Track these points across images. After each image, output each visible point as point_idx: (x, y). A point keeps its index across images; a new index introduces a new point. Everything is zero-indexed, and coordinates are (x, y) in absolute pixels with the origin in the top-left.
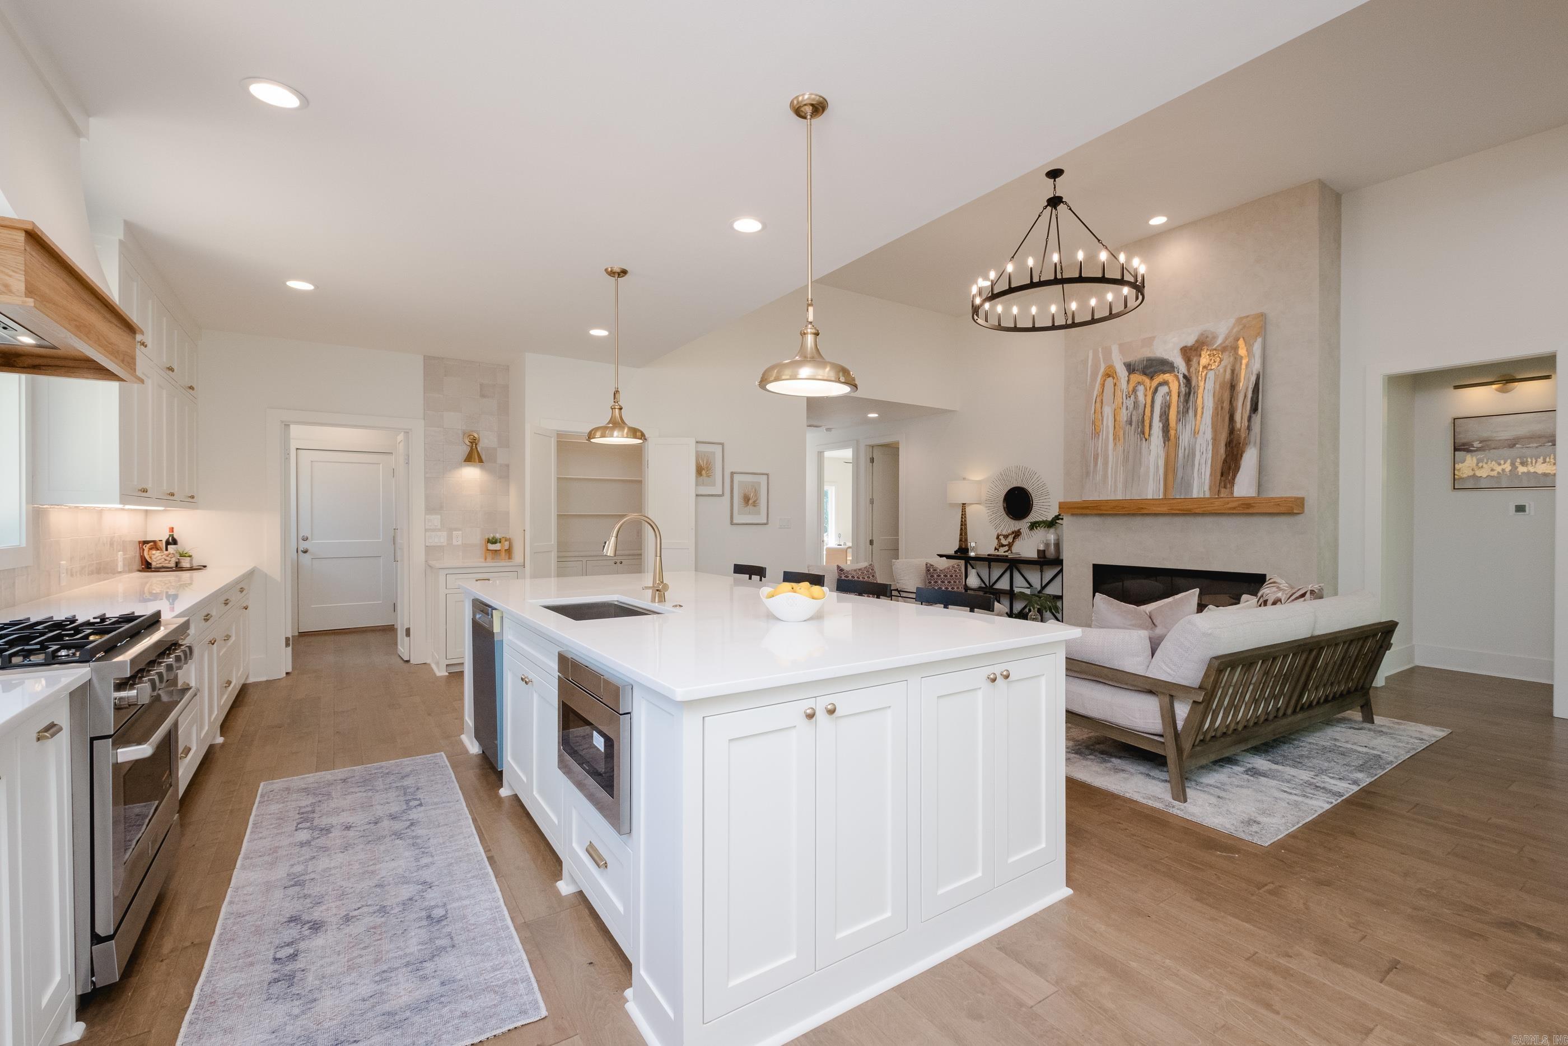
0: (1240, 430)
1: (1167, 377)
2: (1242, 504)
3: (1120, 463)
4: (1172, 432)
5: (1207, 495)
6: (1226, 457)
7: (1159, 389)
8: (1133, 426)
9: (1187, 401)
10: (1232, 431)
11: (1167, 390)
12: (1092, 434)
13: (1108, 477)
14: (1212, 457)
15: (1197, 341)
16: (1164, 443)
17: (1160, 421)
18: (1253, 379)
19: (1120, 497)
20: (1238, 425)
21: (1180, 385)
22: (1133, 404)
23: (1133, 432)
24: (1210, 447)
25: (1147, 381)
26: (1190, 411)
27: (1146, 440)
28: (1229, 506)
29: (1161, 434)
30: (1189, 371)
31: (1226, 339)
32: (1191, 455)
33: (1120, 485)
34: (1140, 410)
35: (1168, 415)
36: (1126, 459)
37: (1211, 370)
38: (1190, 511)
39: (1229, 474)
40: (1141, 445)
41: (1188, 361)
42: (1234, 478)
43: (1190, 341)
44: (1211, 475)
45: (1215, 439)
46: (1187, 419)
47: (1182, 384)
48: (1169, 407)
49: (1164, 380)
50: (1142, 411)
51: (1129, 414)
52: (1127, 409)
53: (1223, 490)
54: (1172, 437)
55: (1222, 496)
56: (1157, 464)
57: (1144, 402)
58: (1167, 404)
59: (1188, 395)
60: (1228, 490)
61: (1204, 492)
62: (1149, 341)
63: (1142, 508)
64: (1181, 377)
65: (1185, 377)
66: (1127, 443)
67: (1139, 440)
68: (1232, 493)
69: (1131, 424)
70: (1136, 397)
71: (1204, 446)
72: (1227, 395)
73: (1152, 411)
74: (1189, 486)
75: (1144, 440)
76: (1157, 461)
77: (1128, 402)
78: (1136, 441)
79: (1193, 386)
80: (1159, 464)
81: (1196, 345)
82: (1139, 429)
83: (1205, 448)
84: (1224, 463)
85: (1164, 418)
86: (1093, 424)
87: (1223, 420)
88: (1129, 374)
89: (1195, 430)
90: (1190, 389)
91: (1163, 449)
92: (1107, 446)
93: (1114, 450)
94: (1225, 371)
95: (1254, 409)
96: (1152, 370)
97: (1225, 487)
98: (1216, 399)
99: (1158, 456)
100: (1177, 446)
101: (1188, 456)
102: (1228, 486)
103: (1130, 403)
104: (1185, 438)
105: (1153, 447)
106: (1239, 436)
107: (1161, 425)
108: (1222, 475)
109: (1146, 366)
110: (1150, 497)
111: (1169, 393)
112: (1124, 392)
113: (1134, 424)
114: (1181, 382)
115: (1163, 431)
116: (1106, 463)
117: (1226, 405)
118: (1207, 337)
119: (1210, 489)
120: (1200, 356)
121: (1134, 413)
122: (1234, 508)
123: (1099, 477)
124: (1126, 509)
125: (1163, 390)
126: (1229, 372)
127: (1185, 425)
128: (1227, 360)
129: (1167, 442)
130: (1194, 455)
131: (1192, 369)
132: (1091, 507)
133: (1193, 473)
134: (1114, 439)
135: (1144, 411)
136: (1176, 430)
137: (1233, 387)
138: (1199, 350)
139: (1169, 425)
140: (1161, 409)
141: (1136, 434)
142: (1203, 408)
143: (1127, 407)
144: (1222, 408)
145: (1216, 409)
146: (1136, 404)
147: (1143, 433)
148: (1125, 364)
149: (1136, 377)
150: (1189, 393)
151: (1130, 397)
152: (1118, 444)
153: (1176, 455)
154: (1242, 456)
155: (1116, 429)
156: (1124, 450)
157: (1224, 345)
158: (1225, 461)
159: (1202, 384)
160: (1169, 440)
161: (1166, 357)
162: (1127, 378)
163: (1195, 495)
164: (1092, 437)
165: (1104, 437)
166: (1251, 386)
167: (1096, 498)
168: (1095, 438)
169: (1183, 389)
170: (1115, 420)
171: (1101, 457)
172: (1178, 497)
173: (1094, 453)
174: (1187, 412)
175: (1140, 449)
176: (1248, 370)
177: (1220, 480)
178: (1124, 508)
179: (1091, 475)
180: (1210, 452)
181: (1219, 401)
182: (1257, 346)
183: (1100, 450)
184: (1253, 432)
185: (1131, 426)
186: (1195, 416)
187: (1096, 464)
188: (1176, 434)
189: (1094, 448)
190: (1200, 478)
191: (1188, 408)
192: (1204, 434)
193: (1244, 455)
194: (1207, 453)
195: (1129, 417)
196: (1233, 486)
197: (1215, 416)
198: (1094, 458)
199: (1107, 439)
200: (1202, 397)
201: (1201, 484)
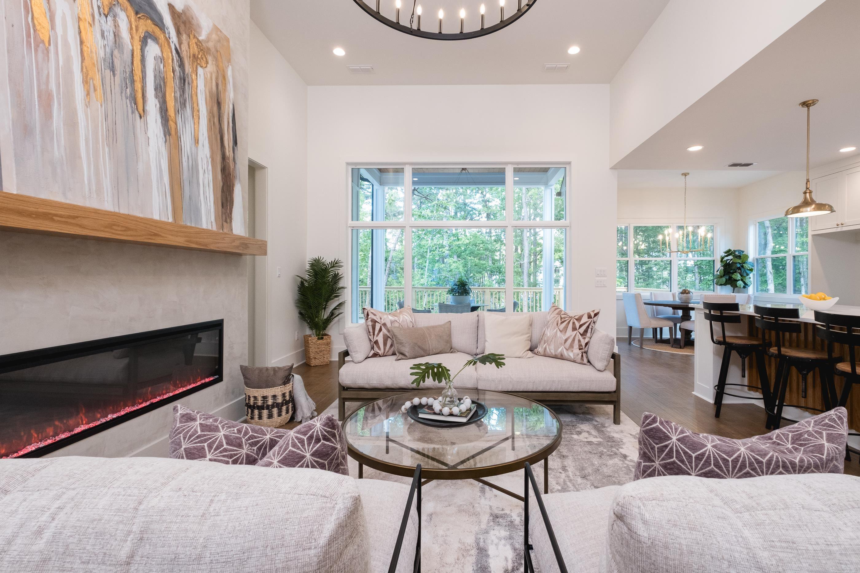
0: (229, 158)
1: (157, 31)
2: (243, 244)
3: (102, 135)
4: (171, 123)
5: (215, 228)
6: (224, 184)
7: (150, 41)
8: (117, 79)
9: (183, 91)
10: (224, 157)
11: (159, 54)
12: (29, 36)
13: (80, 157)
14: (213, 180)
15: (184, 11)
16: (165, 136)
17: (156, 96)
18: (231, 107)
20: (227, 153)
21: (173, 59)
22: (112, 34)
23: (117, 89)
24: (210, 167)
25: (130, 11)
26: (187, 105)
27: (141, 117)
28: (234, 244)
29: (159, 120)
30: (180, 45)
31: (208, 39)
32: (194, 169)
33: (107, 183)
34: (125, 55)
35: (165, 95)
36: (111, 135)
37: (201, 66)
38: (206, 245)
39: (227, 206)
40: (133, 119)
41: (178, 33)
42: (231, 213)
43: (178, 7)
44: (214, 203)
45: (212, 159)
46: (186, 116)
47: (175, 58)
48: (164, 81)
49: (154, 32)
50: (130, 60)
51: (108, 50)
52: (103, 36)
53: (225, 224)
54: (173, 132)
55: (225, 231)
56: (161, 165)
57: (130, 47)
58: (162, 76)
59: (183, 80)
60: (228, 224)
61: (211, 222)
63: (156, 235)
64: (173, 47)
65: (177, 50)
66: (109, 103)
67: (129, 109)
68: (232, 230)
69: (113, 69)
70: (116, 26)
71: (205, 161)
72: (215, 109)
73: (144, 72)
74: (197, 212)
75: (137, 114)
76: (161, 162)
77: (102, 22)
78: (125, 106)
79: (186, 72)
80: (163, 166)
81: (184, 17)
82: (128, 90)
83: (206, 167)
84: (222, 192)
85: (160, 94)
86: (27, 12)
87: (216, 139)
89: (194, 135)
90: (184, 73)
91: (164, 144)
92: (69, 84)
93: (88, 105)
94: (211, 79)
95: (235, 142)
97: (226, 222)
98: (209, 108)
99: (159, 152)
100: (179, 148)
101: (192, 169)
102: (228, 220)
103: (107, 26)
104: (187, 142)
105: (150, 133)
106: (229, 167)
107: (158, 105)
108: (222, 206)
110: (156, 217)
111: (162, 60)
113: (118, 72)
114: (174, 55)
115: (162, 117)
116: (71, 124)
117: (216, 122)
118: (193, 17)
119: (216, 220)
120: (189, 36)
121: (116, 52)
122: (237, 247)
124: (129, 233)
125: (153, 48)
126: (214, 82)
127: (185, 123)
128: (211, 67)
129: (168, 137)
130: (197, 171)
131: (183, 47)
132: (61, 216)
133: (199, 195)
134: (84, 81)
135: (132, 63)
136: (176, 124)
137: (219, 104)
138: (187, 26)
139: (167, 110)
140: (155, 77)
141: (124, 98)
142: (198, 110)
144: (214, 123)
145: (210, 121)
146: (116, 35)
147: (134, 100)
151: (105, 16)
153: (180, 162)
154: (233, 190)
155: (86, 63)
156: (106, 116)
157: (207, 45)
158: (223, 191)
159: (194, 76)
160: (170, 135)
163: (204, 226)
164: (29, 43)
165: (61, 63)
166: (231, 115)
167: (59, 198)
168: (36, 50)
169: (177, 68)
170: (82, 42)
171: (59, 104)
172: (189, 224)
173: (39, 86)
174: (185, 104)
175: (134, 127)
176: (227, 94)
177: (222, 212)
178: (128, 229)
179: (38, 137)
180: (211, 173)
181: (210, 113)
182: (229, 73)
183: (53, 86)
184: (237, 166)
185: (114, 75)
186: (193, 117)
187: (48, 115)
188: (176, 129)
189: (38, 73)
190: (206, 203)
191: (185, 101)
192: (203, 146)
193: (235, 189)
194: (209, 174)
195: (108, 55)
196: (231, 221)
197: (210, 129)
198: (39, 96)
199: (69, 71)
200: (197, 95)
201: (208, 212)
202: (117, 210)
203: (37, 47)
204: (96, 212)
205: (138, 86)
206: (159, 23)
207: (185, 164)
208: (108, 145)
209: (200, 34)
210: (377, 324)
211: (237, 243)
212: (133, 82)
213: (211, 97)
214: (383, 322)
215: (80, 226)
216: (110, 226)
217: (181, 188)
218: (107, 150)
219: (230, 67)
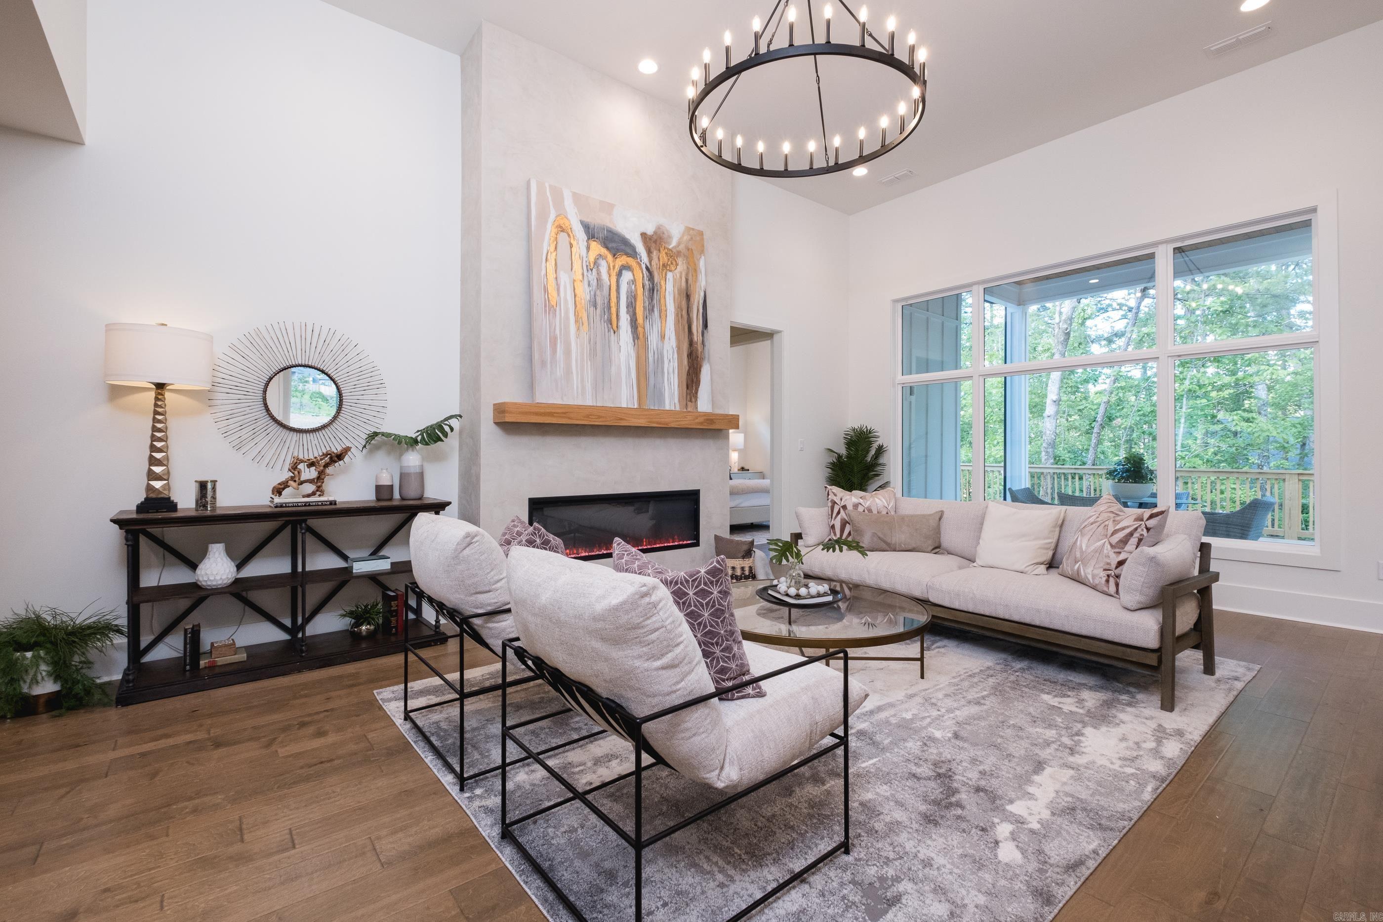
0: (697, 343)
1: (631, 261)
2: (708, 420)
3: (587, 355)
4: (640, 329)
5: (678, 408)
6: (690, 368)
7: (624, 272)
8: (598, 311)
9: (651, 298)
10: (691, 343)
11: (632, 278)
12: (545, 306)
13: (572, 373)
14: (678, 366)
15: (655, 233)
16: (634, 341)
17: (628, 313)
18: (702, 294)
19: (589, 402)
20: (695, 338)
21: (643, 277)
22: (596, 281)
23: (598, 318)
24: (676, 356)
25: (610, 257)
26: (655, 309)
27: (615, 333)
28: (697, 421)
29: (630, 330)
30: (650, 262)
31: (679, 244)
32: (660, 360)
34: (605, 291)
35: (635, 308)
36: (593, 352)
37: (671, 271)
38: (667, 424)
39: (693, 386)
40: (609, 337)
41: (649, 252)
42: (697, 393)
43: (650, 231)
44: (679, 386)
45: (679, 348)
46: (654, 319)
47: (645, 275)
48: (635, 297)
49: (628, 263)
50: (608, 294)
51: (592, 293)
52: (589, 285)
53: (689, 403)
54: (641, 336)
55: (689, 409)
56: (629, 365)
57: (609, 284)
58: (633, 294)
59: (652, 290)
60: (693, 403)
61: (675, 403)
62: (608, 208)
63: (621, 419)
64: (644, 267)
65: (647, 268)
66: (592, 330)
67: (607, 330)
68: (697, 408)
69: (595, 306)
70: (599, 273)
71: (671, 352)
72: (684, 303)
73: (618, 298)
74: (660, 397)
75: (612, 332)
76: (629, 362)
77: (589, 275)
78: (604, 329)
79: (656, 282)
80: (631, 366)
81: (655, 237)
82: (606, 315)
83: (672, 356)
85: (631, 310)
86: (545, 292)
87: (684, 329)
88: (588, 239)
89: (661, 331)
90: (653, 284)
91: (632, 347)
92: (567, 327)
93: (578, 336)
94: (681, 277)
95: (705, 326)
96: (614, 245)
97: (691, 401)
98: (677, 304)
99: (629, 355)
100: (646, 348)
101: (658, 361)
102: (693, 400)
103: (593, 276)
104: (653, 339)
105: (622, 343)
106: (697, 350)
107: (629, 319)
108: (687, 388)
109: (607, 237)
110: (624, 405)
111: (634, 282)
112: (584, 262)
113: (598, 307)
114: (644, 273)
115: (632, 327)
116: (568, 352)
117: (684, 313)
118: (663, 233)
119: (679, 401)
120: (659, 250)
121: (598, 293)
122: (701, 423)
123: (559, 372)
124: (601, 419)
125: (627, 276)
126: (684, 279)
127: (652, 325)
128: (681, 266)
129: (636, 341)
130: (663, 362)
131: (653, 263)
133: (663, 382)
134: (576, 321)
135: (610, 295)
136: (644, 328)
137: (688, 297)
138: (658, 243)
139: (636, 320)
140: (627, 298)
141: (603, 322)
142: (666, 311)
143: (589, 282)
144: (682, 315)
145: (677, 315)
146: (599, 280)
147: (610, 321)
148: (582, 222)
149: (597, 248)
150: (653, 290)
151: (592, 270)
152: (581, 328)
153: (647, 358)
154: (700, 371)
155: (578, 308)
156: (590, 340)
157: (678, 249)
158: (688, 374)
159: (663, 283)
160: (638, 338)
161: (628, 236)
162: (586, 244)
163: (667, 408)
164: (546, 311)
165: (563, 315)
166: (701, 302)
167: (558, 401)
168: (549, 313)
169: (647, 283)
170: (575, 296)
171: (561, 342)
172: (652, 408)
173: (550, 334)
174: (653, 310)
175: (609, 342)
176: (698, 284)
177: (687, 393)
178: (600, 417)
179: (549, 366)
180: (676, 361)
181: (679, 308)
182: (702, 263)
183: (558, 332)
184: (706, 348)
185: (596, 309)
186: (660, 317)
187: (554, 351)
188: (644, 332)
189: (550, 327)
190: (670, 388)
191: (653, 307)
192: (669, 339)
193: (702, 370)
194: (674, 362)
195: (593, 296)
196: (696, 400)
197: (677, 322)
198: (550, 341)
199: (567, 318)
200: (665, 298)
201: (672, 396)
202: (595, 404)
203: (550, 310)
204: (579, 407)
205: (614, 310)
206: (632, 253)
207: (651, 359)
208: (591, 360)
209: (670, 243)
210: (836, 505)
211: (701, 419)
212: (609, 308)
213: (679, 294)
214: (843, 504)
215: (569, 418)
216: (588, 416)
217: (647, 379)
218: (589, 363)
219: (703, 257)
